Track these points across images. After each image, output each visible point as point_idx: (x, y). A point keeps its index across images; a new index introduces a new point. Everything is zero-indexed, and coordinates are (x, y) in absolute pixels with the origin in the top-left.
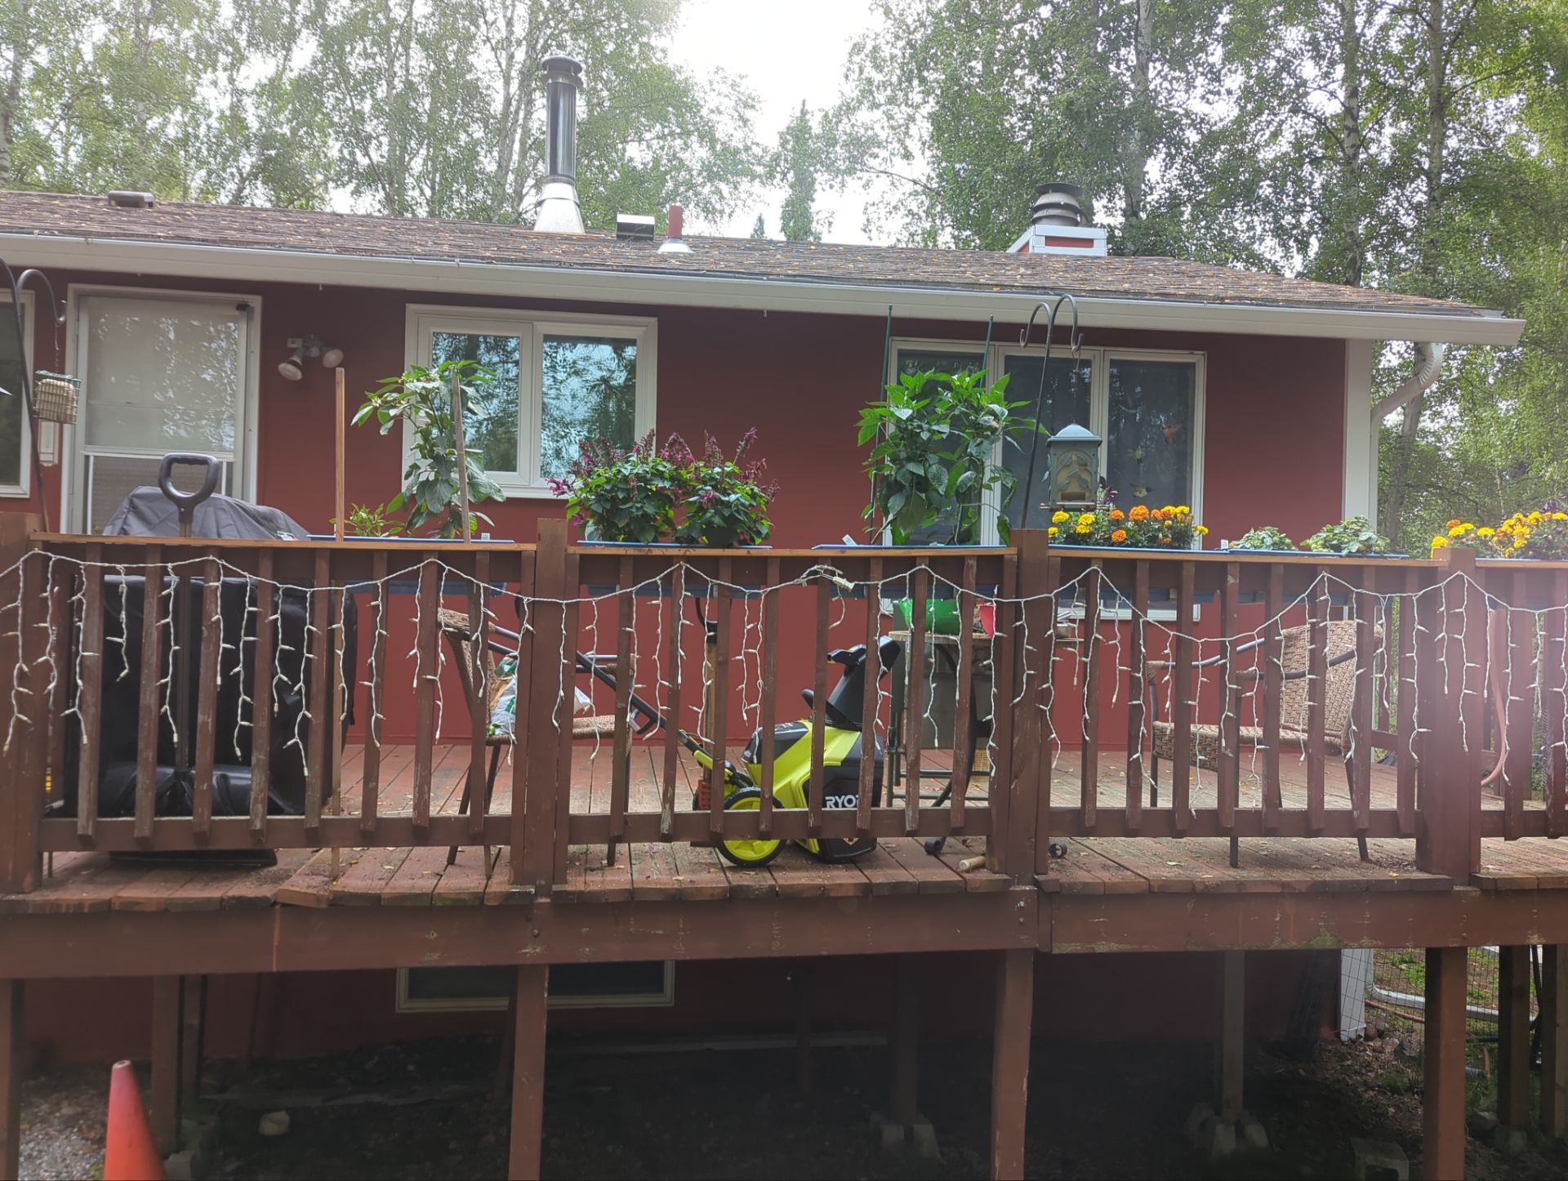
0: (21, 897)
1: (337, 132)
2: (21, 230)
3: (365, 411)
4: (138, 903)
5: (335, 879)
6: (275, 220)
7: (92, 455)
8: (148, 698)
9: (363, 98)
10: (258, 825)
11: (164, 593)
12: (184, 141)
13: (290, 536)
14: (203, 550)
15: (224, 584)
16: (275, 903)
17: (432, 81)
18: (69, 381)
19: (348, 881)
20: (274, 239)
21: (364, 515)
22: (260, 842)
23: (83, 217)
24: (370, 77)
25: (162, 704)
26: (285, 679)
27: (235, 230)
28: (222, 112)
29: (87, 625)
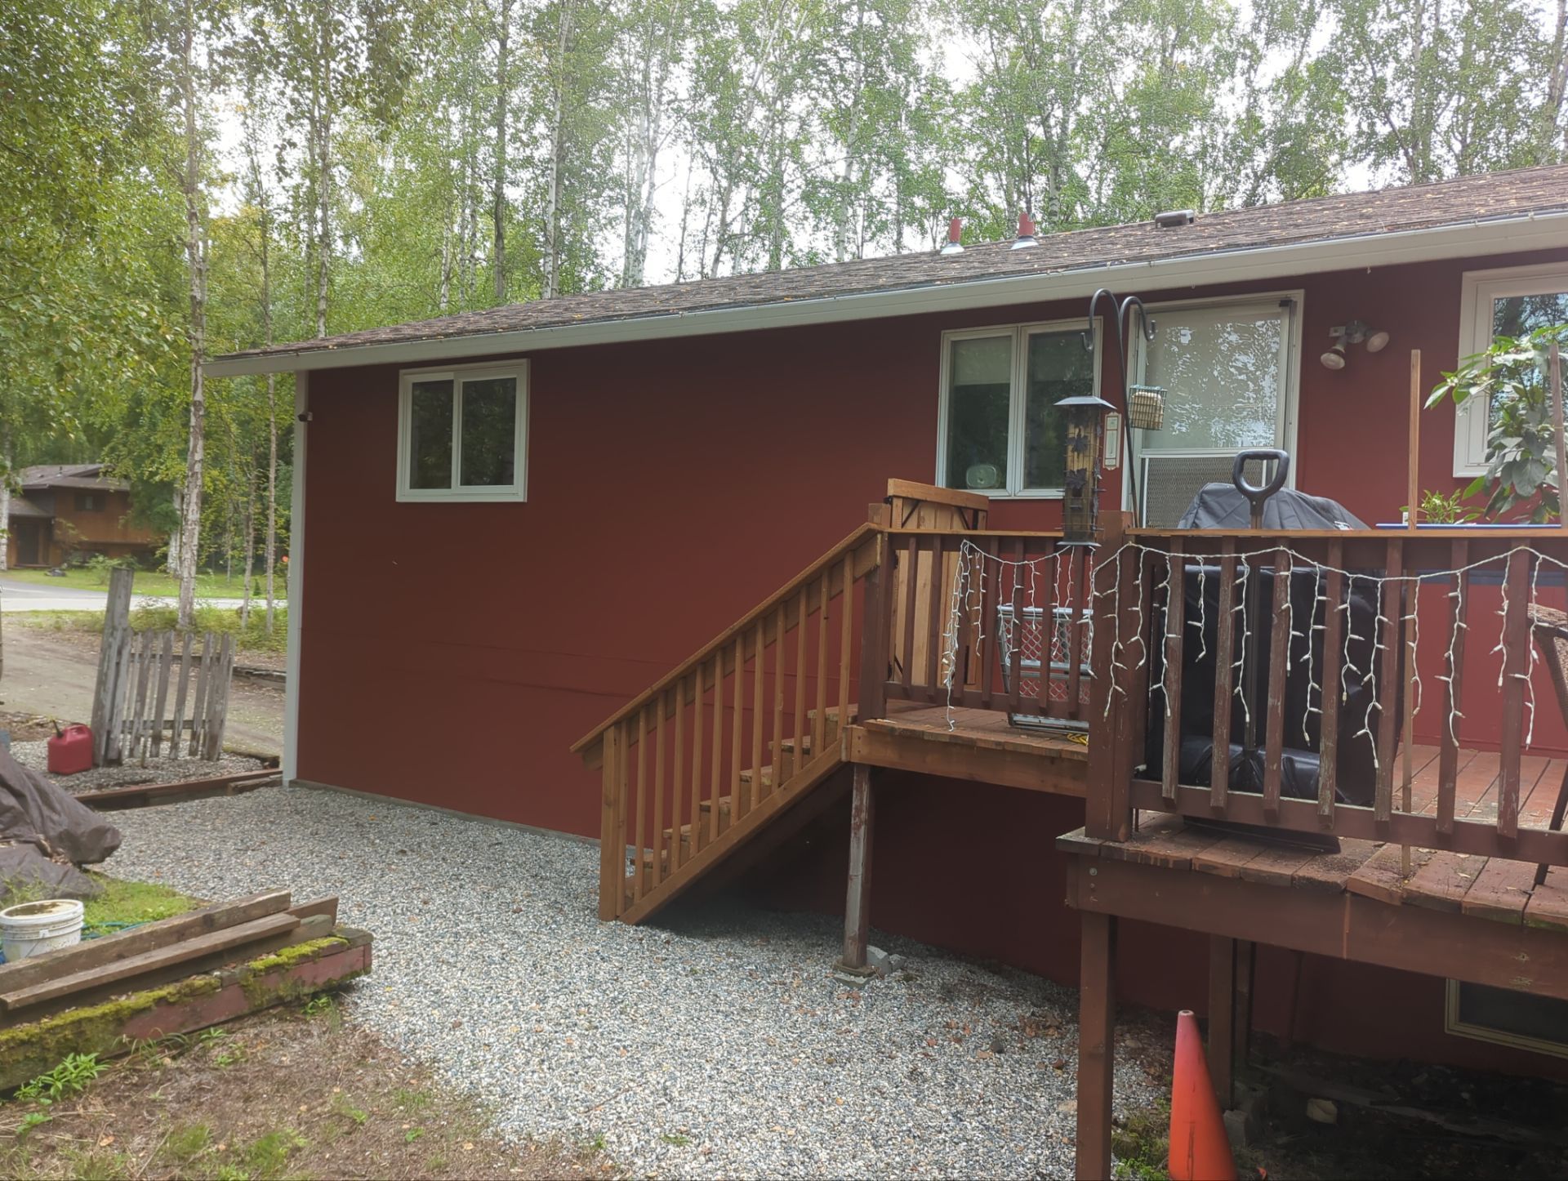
0: (1117, 845)
1: (1355, 108)
2: (1096, 264)
3: (1440, 392)
4: (1216, 868)
5: (1405, 878)
6: (1310, 211)
7: (1147, 457)
8: (1223, 678)
9: (1385, 63)
10: (1327, 811)
11: (1238, 582)
12: (1202, 154)
13: (1345, 526)
14: (1273, 541)
15: (1293, 574)
16: (1345, 890)
17: (1466, 24)
18: (1157, 392)
19: (1421, 882)
20: (1320, 230)
21: (1438, 502)
22: (1328, 827)
23: (1140, 243)
24: (1391, 40)
25: (1235, 685)
26: (1355, 668)
27: (1277, 228)
28: (1238, 115)
29: (1172, 611)
